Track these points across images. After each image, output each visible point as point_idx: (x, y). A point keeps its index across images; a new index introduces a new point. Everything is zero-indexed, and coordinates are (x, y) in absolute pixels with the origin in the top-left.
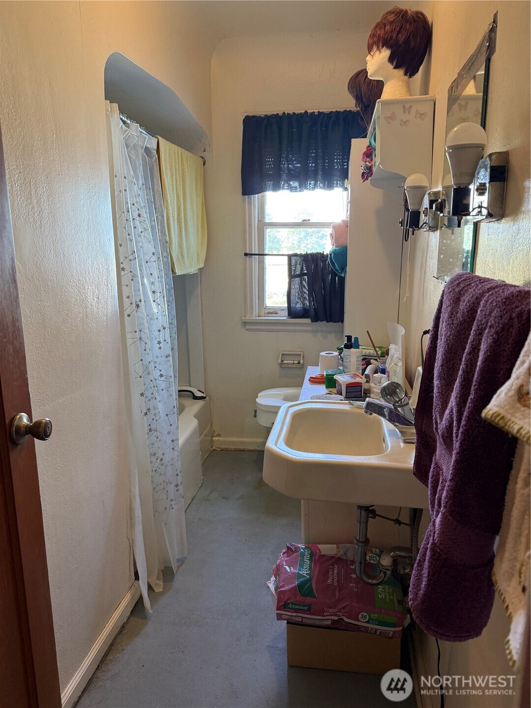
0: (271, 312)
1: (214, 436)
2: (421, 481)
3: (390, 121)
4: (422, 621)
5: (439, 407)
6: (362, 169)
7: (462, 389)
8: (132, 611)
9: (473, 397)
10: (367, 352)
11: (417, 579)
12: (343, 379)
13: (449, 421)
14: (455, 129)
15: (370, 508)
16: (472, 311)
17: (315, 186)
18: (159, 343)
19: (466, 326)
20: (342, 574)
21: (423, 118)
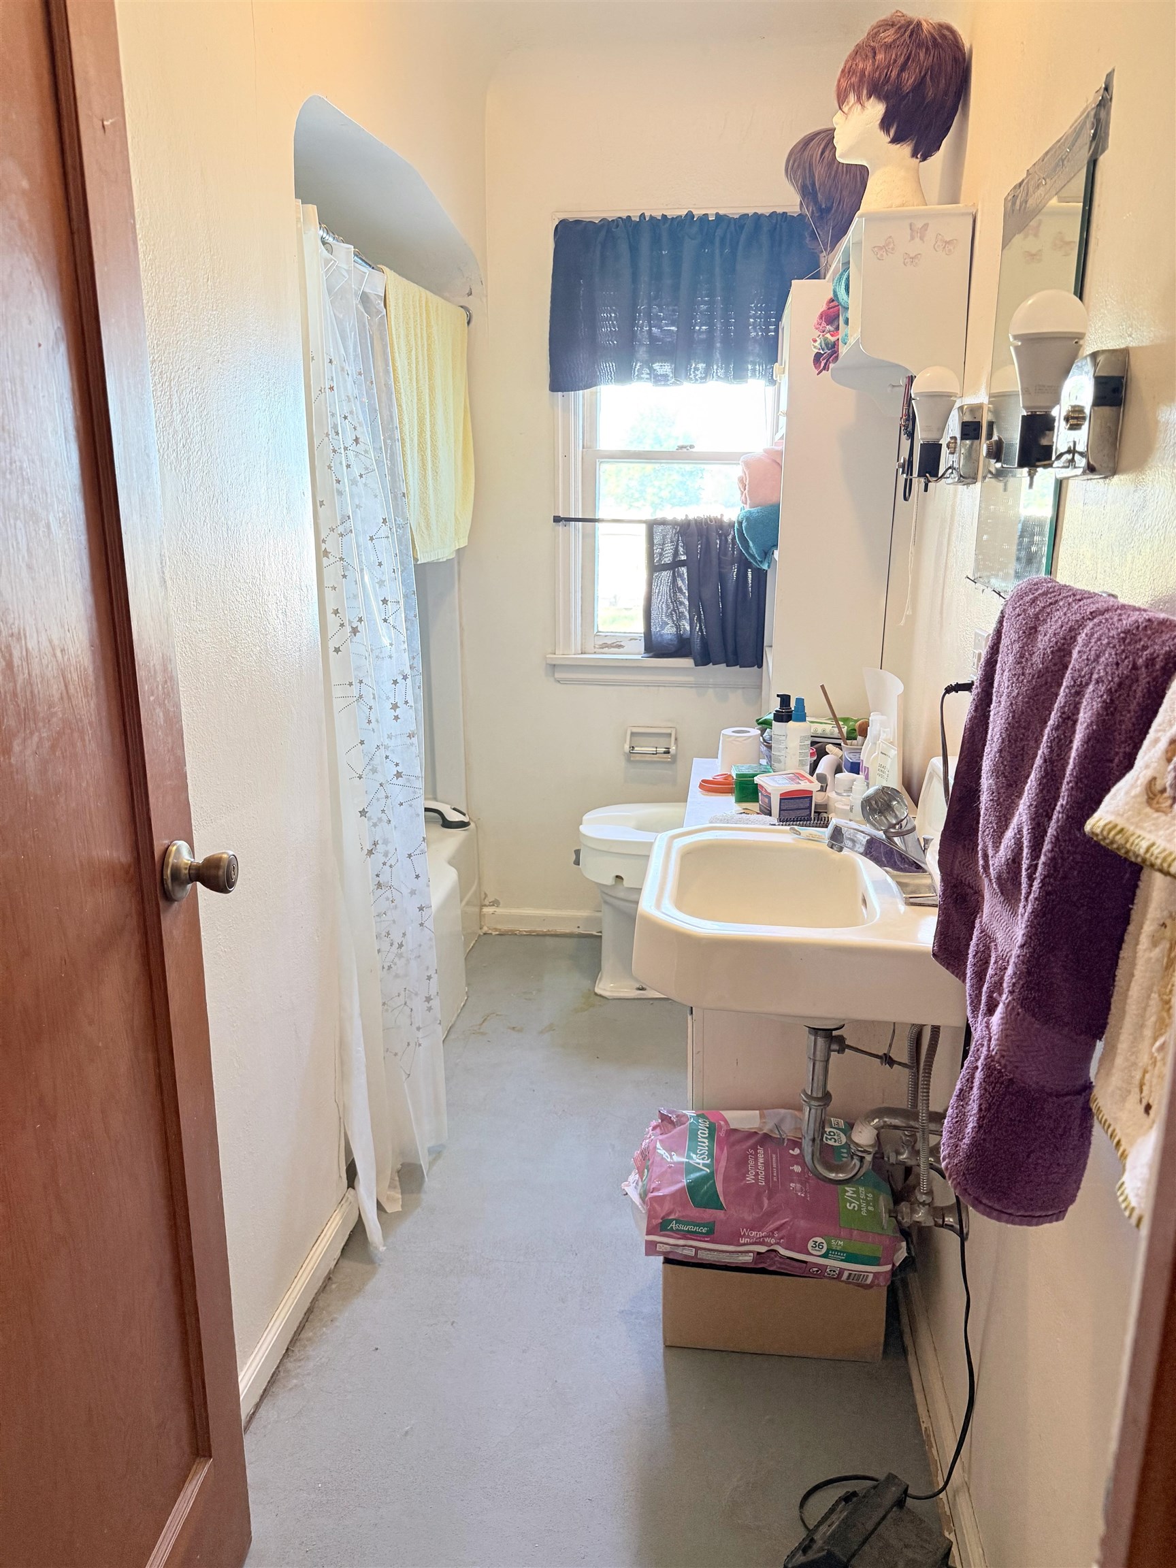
0: (609, 643)
1: (485, 906)
2: (947, 969)
3: (882, 255)
4: (966, 1190)
5: (993, 827)
6: (815, 347)
7: (1041, 791)
8: (343, 1249)
9: (1064, 803)
10: (819, 729)
11: (957, 1122)
12: (774, 785)
13: (1012, 850)
14: (1030, 302)
15: (834, 1033)
16: (1062, 652)
17: (707, 373)
18: (395, 707)
19: (1049, 680)
20: (775, 1166)
21: (950, 251)
